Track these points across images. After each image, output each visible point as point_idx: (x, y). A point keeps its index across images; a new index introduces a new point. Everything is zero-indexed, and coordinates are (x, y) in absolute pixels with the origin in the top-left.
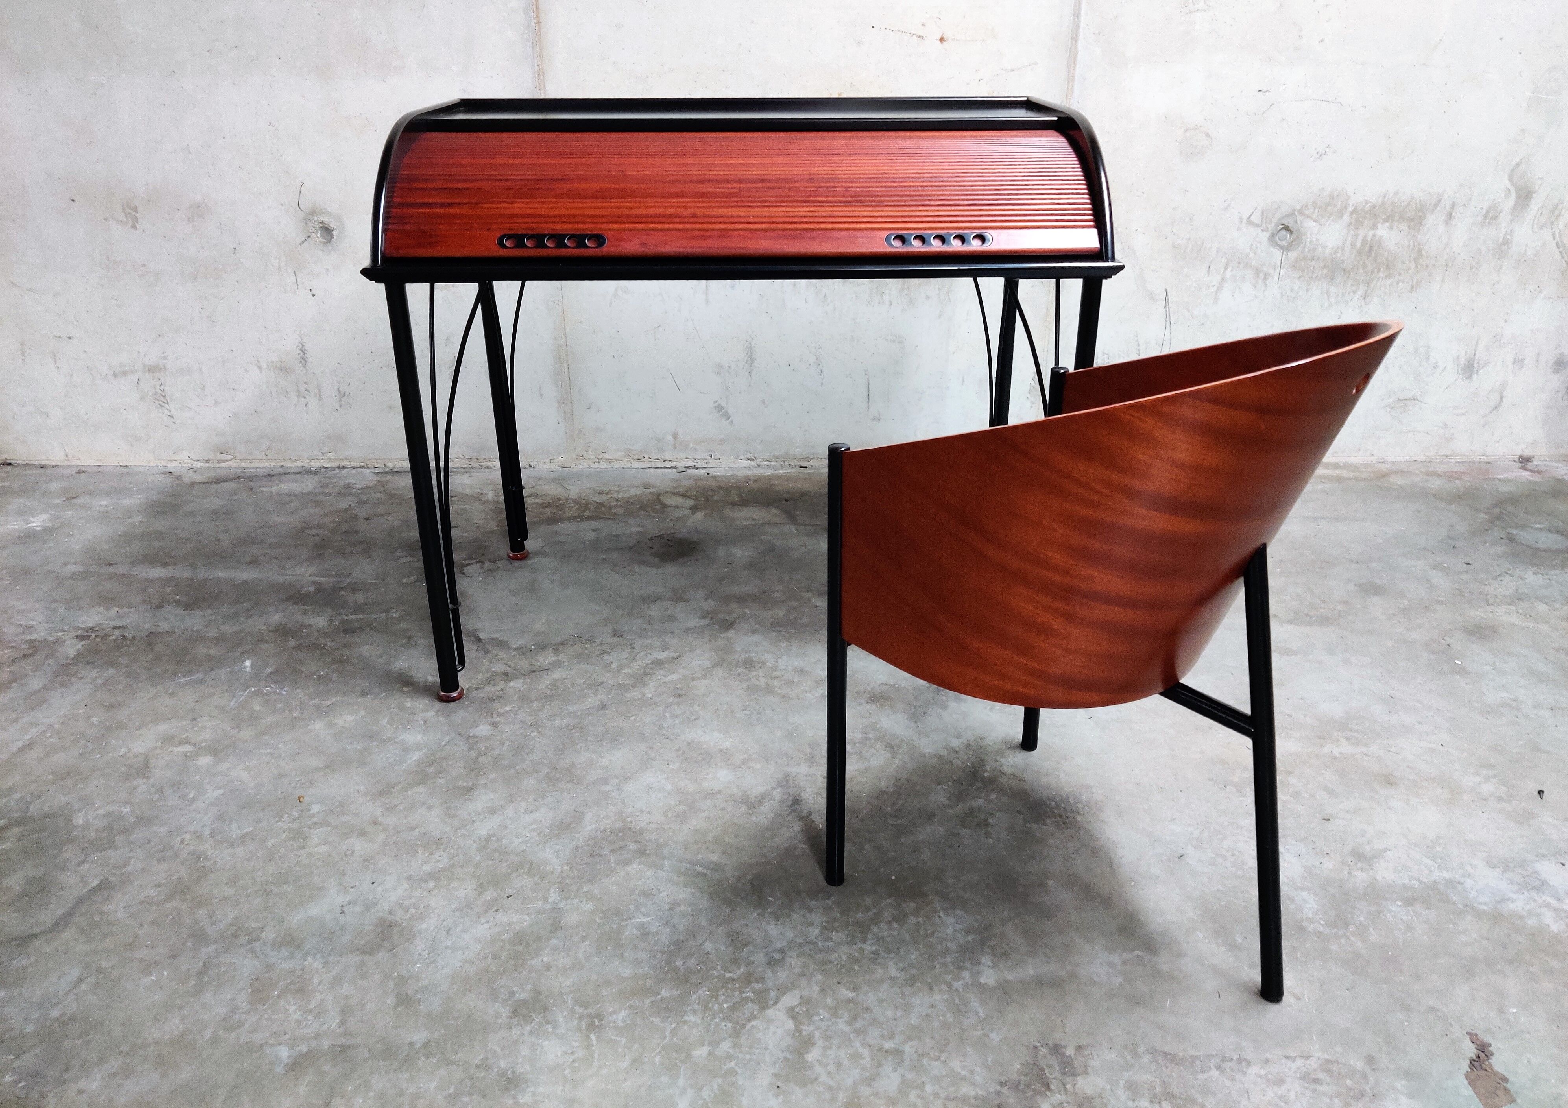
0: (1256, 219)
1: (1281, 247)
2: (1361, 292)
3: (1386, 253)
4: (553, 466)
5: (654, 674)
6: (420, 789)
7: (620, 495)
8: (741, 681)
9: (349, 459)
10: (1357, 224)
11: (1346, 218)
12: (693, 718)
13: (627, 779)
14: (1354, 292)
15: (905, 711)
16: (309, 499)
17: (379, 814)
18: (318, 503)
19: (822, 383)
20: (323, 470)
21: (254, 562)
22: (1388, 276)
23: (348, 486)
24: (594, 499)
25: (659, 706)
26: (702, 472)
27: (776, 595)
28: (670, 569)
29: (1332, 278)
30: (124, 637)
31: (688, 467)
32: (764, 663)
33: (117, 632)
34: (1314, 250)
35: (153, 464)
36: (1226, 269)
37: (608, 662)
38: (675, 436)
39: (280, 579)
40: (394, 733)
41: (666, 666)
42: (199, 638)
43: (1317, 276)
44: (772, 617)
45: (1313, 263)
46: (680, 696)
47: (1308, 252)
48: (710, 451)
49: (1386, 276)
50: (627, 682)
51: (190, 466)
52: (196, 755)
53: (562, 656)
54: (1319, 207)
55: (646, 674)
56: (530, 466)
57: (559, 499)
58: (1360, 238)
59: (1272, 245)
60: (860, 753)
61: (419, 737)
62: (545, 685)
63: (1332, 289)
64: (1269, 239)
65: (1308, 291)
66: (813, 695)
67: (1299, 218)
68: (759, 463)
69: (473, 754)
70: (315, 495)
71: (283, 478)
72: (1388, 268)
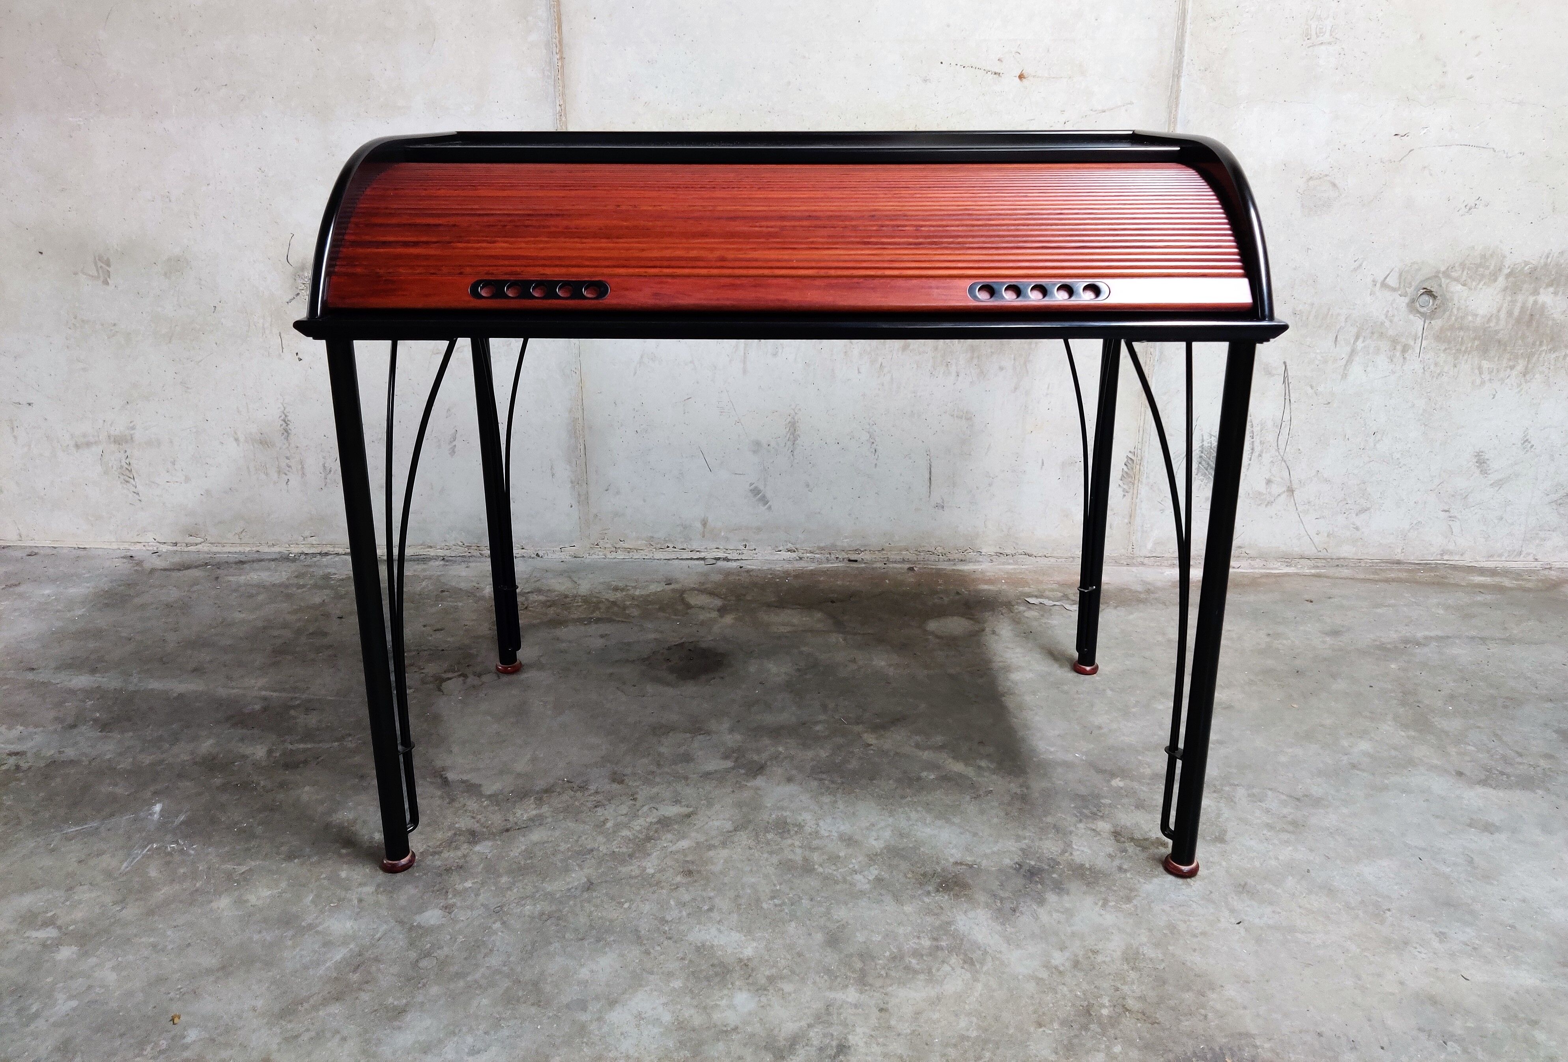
0: (1392, 281)
1: (1423, 315)
2: (1520, 367)
3: (1550, 323)
4: (563, 556)
5: (660, 839)
6: (335, 1009)
7: (637, 593)
8: (771, 853)
9: (334, 545)
10: (1513, 288)
11: (1501, 281)
12: (706, 908)
13: (612, 1003)
14: (1512, 368)
15: (987, 905)
16: (282, 592)
17: (275, 1047)
18: (289, 597)
19: (876, 464)
20: (303, 557)
21: (198, 671)
22: (1553, 350)
23: (327, 577)
24: (607, 596)
25: (662, 888)
26: (734, 564)
27: (818, 728)
28: (690, 689)
29: (1484, 350)
30: (18, 768)
31: (718, 559)
32: (800, 827)
33: (12, 761)
34: (1463, 318)
35: (115, 546)
36: (1357, 338)
37: (602, 819)
38: (704, 523)
39: (222, 692)
40: (317, 918)
41: (676, 827)
42: (107, 771)
43: (1467, 348)
44: (812, 760)
45: (1462, 333)
46: (690, 873)
47: (1456, 320)
48: (744, 540)
49: (1550, 350)
50: (624, 850)
51: (155, 549)
52: (57, 944)
53: (545, 809)
54: (1468, 269)
55: (649, 839)
56: (538, 555)
57: (566, 596)
58: (1519, 305)
59: (1411, 312)
60: (930, 972)
61: (349, 924)
62: (519, 850)
63: (1485, 364)
64: (1408, 305)
65: (1455, 366)
66: (864, 876)
67: (1444, 281)
68: (801, 555)
69: (413, 955)
70: (287, 587)
71: (256, 565)
72: (1552, 339)
